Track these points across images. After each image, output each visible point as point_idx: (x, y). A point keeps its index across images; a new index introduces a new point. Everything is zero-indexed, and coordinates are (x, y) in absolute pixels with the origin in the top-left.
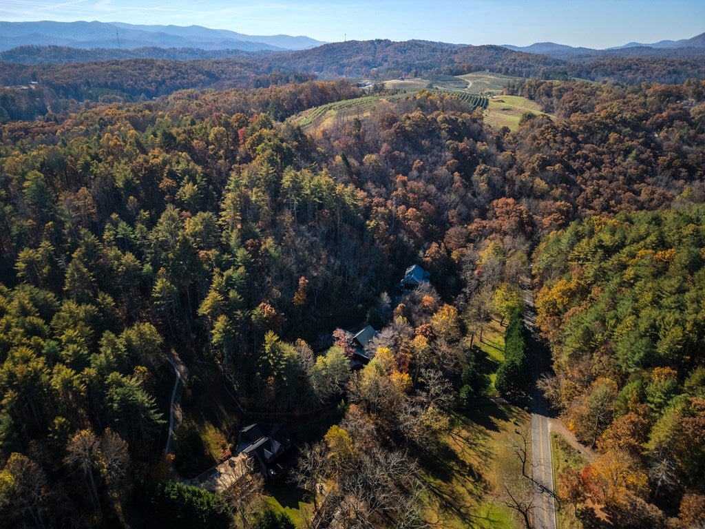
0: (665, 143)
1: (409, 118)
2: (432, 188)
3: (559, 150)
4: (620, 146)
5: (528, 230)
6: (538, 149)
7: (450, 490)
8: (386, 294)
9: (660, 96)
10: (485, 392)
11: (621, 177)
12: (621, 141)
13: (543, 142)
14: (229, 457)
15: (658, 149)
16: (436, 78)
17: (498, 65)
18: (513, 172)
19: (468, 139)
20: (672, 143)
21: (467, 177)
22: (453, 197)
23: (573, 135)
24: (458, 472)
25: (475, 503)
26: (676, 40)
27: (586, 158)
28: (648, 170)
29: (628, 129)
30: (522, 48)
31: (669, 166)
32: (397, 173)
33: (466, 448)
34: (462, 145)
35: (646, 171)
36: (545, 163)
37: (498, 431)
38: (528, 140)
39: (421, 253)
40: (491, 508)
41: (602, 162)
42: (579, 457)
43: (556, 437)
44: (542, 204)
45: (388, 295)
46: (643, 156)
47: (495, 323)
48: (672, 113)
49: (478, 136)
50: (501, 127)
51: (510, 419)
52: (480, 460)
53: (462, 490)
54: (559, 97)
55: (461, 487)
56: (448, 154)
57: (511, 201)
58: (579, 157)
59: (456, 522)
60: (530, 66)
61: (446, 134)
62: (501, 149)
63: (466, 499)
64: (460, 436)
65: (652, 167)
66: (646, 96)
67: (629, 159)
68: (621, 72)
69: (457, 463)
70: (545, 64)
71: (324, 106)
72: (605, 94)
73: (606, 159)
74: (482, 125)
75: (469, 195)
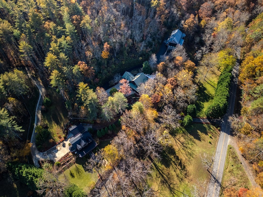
7: (168, 172)
10: (199, 114)
14: (63, 141)
24: (174, 162)
25: (178, 182)
33: (181, 149)
37: (200, 141)
39: (183, 22)
40: (186, 187)
42: (241, 166)
43: (231, 148)
45: (156, 56)
47: (215, 69)
51: (208, 134)
52: (187, 158)
53: (174, 173)
55: (173, 171)
59: (167, 192)
63: (174, 179)
64: (179, 141)
69: (174, 157)
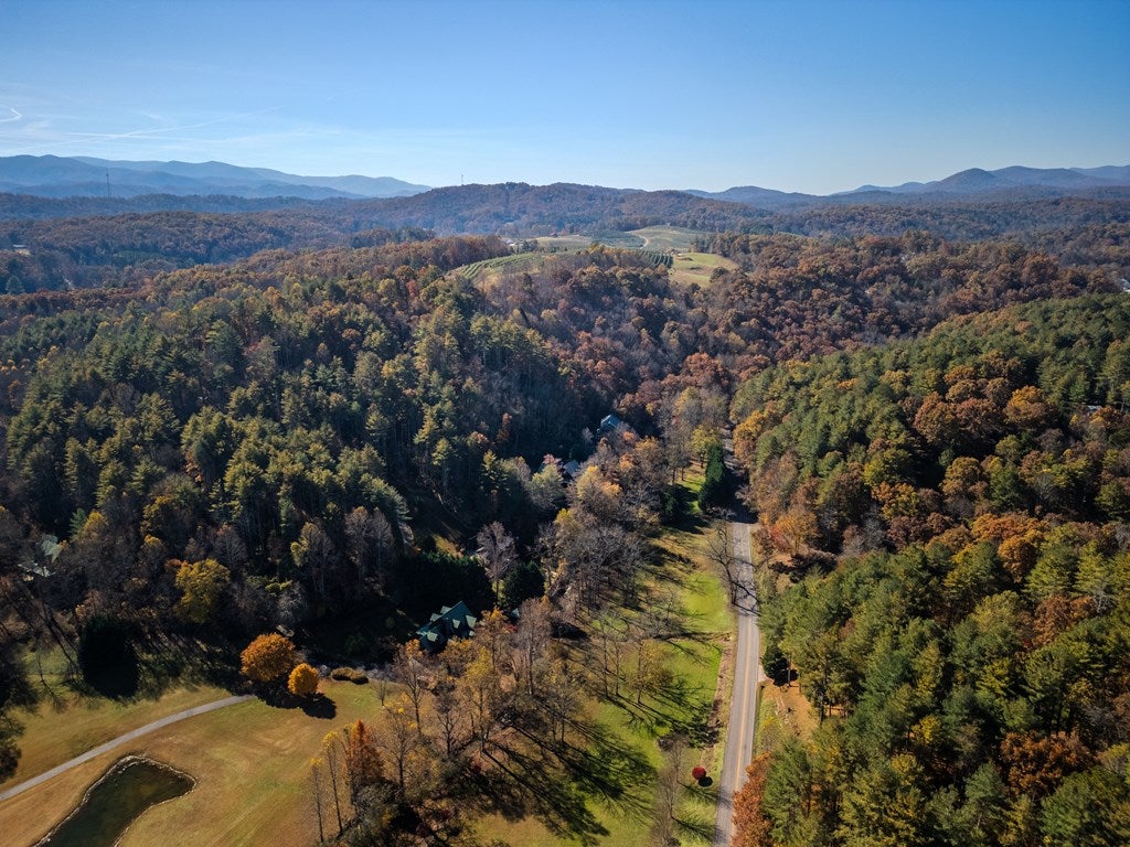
0: (875, 299)
1: (584, 274)
2: (619, 345)
3: (755, 305)
4: (825, 302)
5: (725, 383)
6: (732, 305)
7: (663, 570)
8: (587, 430)
9: (873, 248)
11: (824, 334)
12: (826, 297)
13: (737, 298)
15: (867, 305)
16: (600, 235)
17: (682, 216)
18: (706, 327)
19: (654, 295)
20: (882, 299)
21: (655, 335)
22: (643, 353)
23: (772, 292)
24: (669, 559)
25: (686, 575)
26: (924, 181)
27: (786, 314)
28: (855, 326)
29: (833, 284)
30: (714, 194)
31: (880, 321)
32: (580, 329)
33: (675, 546)
34: (647, 302)
35: (853, 328)
36: (739, 319)
37: (703, 534)
38: (720, 297)
39: (615, 403)
40: (700, 576)
41: (804, 318)
44: (739, 359)
45: (589, 430)
46: (849, 313)
47: (696, 466)
48: (886, 267)
49: (665, 292)
50: (689, 284)
51: (712, 526)
52: (688, 552)
54: (758, 252)
55: (673, 568)
56: (633, 311)
57: (705, 356)
58: (777, 313)
60: (725, 218)
61: (628, 291)
62: (690, 305)
63: (677, 573)
64: (668, 539)
65: (860, 324)
66: (858, 250)
67: (835, 316)
68: (842, 225)
69: (667, 555)
70: (745, 215)
71: (479, 263)
72: (810, 248)
73: (808, 314)
74: (667, 282)
75: (660, 351)
